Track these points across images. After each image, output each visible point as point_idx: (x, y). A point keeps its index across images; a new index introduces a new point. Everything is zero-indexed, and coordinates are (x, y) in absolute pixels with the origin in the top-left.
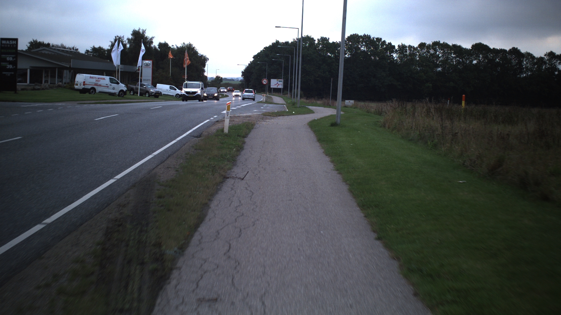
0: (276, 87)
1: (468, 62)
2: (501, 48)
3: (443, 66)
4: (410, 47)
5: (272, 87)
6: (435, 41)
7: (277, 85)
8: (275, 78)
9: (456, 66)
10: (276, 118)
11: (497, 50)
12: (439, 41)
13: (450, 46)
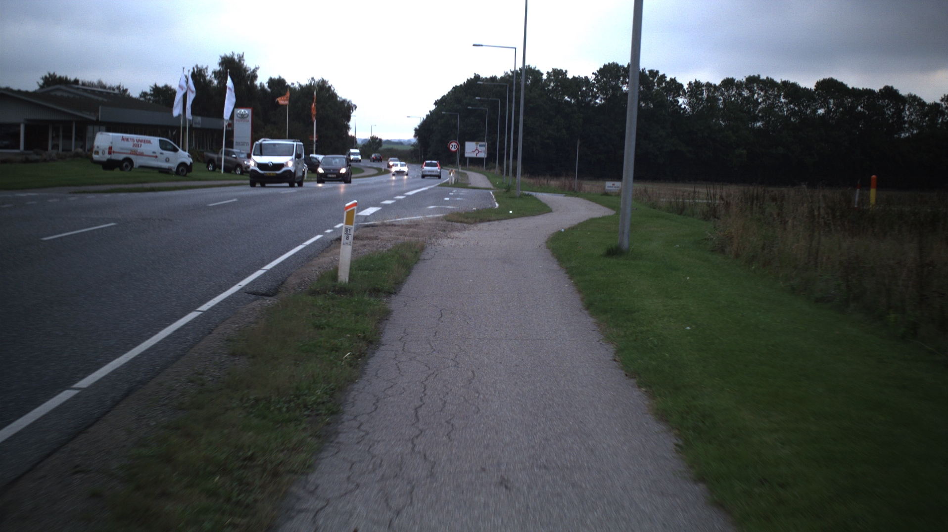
0: (474, 155)
1: (809, 111)
2: (865, 88)
3: (766, 118)
4: (709, 85)
5: (467, 155)
6: (752, 75)
7: (477, 152)
8: (472, 140)
9: (787, 118)
10: (475, 228)
11: (859, 90)
12: (759, 76)
13: (778, 83)
